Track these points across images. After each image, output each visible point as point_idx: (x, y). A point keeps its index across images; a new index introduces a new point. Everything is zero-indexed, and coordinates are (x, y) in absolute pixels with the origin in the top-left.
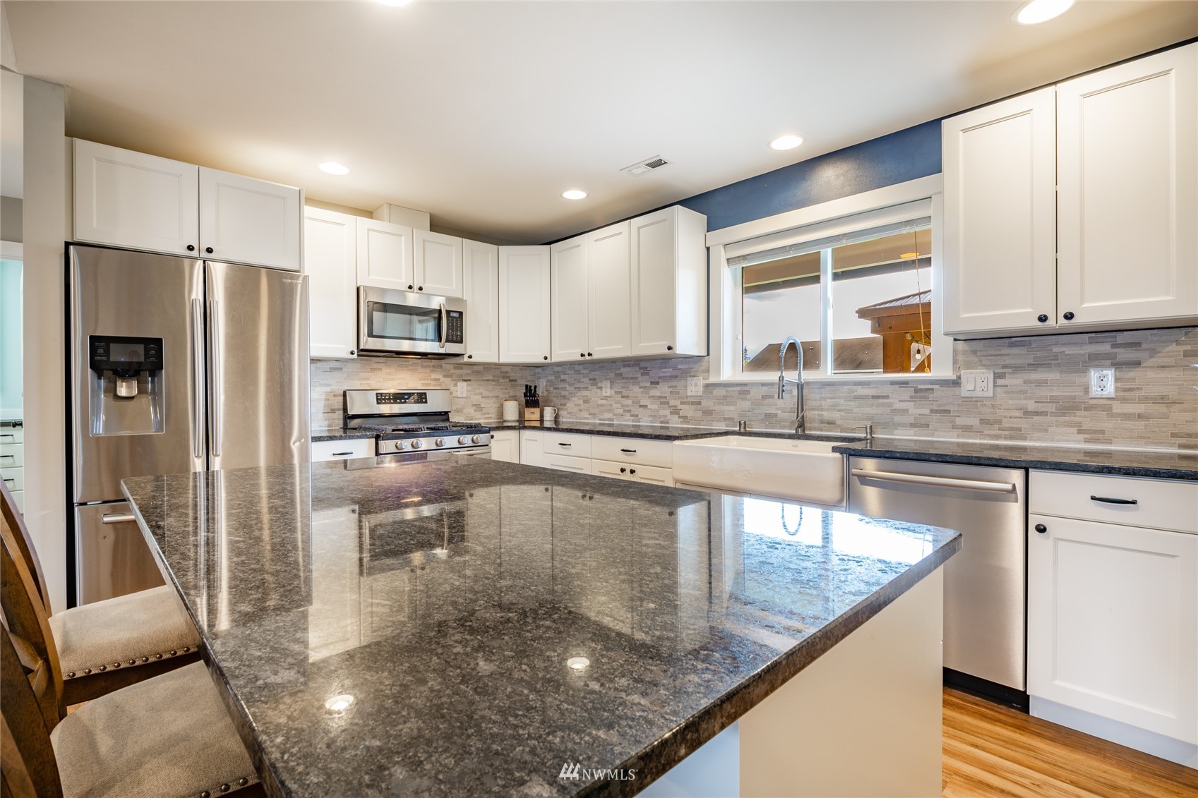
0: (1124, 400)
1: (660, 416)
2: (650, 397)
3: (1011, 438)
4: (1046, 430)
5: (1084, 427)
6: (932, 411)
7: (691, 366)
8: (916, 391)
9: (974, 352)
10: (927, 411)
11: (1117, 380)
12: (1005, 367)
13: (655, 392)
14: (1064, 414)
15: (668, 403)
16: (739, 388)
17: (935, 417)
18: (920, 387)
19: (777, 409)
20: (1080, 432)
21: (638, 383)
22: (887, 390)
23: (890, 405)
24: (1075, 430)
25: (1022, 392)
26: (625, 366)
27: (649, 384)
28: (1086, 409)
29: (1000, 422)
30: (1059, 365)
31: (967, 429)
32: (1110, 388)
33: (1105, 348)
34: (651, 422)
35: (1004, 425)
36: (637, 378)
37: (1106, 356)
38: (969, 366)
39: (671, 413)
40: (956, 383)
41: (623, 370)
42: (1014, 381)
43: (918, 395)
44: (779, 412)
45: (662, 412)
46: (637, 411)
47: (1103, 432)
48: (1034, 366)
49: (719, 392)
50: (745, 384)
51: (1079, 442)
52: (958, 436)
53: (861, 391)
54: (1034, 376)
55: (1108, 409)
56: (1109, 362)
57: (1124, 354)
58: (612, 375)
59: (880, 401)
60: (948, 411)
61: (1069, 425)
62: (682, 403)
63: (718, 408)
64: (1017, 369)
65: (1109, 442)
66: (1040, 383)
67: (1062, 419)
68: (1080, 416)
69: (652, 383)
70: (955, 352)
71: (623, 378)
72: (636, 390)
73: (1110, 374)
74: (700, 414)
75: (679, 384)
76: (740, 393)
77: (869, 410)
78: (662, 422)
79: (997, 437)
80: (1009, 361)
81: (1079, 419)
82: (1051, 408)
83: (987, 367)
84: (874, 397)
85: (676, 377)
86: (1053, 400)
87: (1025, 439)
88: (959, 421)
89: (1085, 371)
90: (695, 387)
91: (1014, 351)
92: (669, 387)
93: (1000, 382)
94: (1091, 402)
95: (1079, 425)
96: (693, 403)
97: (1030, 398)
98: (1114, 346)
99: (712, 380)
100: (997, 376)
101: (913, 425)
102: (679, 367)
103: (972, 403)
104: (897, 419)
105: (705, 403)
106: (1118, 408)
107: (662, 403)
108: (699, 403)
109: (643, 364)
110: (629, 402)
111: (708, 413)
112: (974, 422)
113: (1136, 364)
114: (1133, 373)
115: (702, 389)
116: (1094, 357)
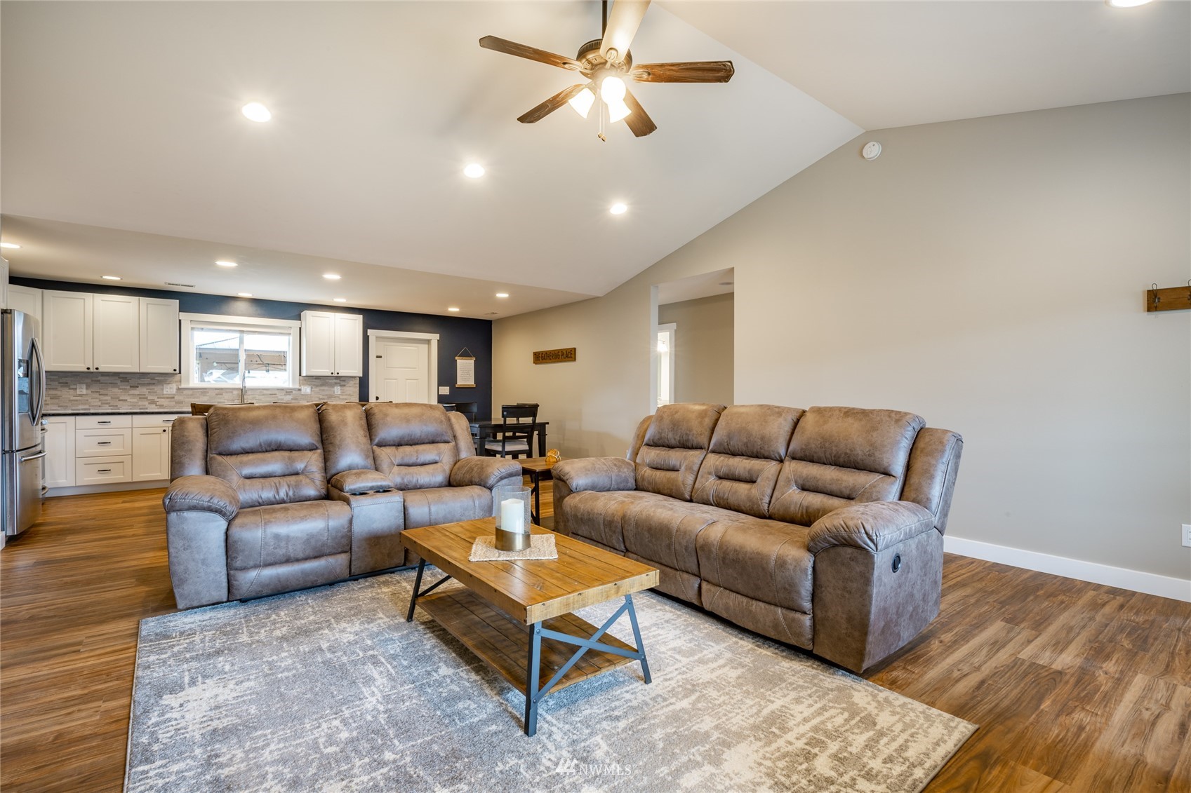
0: (342, 395)
1: (140, 406)
6: (292, 399)
7: (166, 378)
8: (286, 392)
9: (305, 380)
10: (290, 399)
11: (341, 389)
13: (136, 392)
15: (147, 398)
21: (118, 387)
22: (276, 392)
23: (277, 397)
25: (318, 393)
27: (129, 387)
30: (328, 385)
32: (339, 393)
33: (338, 381)
34: (131, 409)
36: (116, 383)
37: (339, 383)
38: (304, 384)
39: (149, 403)
40: (300, 390)
41: (100, 378)
42: (316, 389)
45: (140, 403)
46: (115, 403)
48: (322, 385)
49: (185, 392)
50: (206, 389)
53: (265, 392)
54: (322, 388)
55: (339, 397)
56: (339, 385)
57: (342, 383)
58: (90, 381)
59: (273, 396)
60: (297, 399)
62: (158, 398)
63: (186, 400)
64: (317, 386)
66: (323, 390)
68: (332, 400)
69: (131, 387)
70: (300, 380)
71: (102, 383)
72: (116, 390)
73: (339, 388)
74: (174, 403)
75: (157, 388)
76: (202, 393)
77: (269, 399)
78: (140, 409)
80: (315, 384)
82: (325, 397)
83: (309, 385)
84: (270, 394)
85: (154, 384)
86: (326, 395)
89: (333, 387)
90: (170, 389)
91: (317, 380)
92: (147, 389)
93: (313, 390)
94: (335, 396)
96: (167, 398)
97: (320, 395)
98: (340, 381)
99: (183, 386)
100: (312, 388)
102: (156, 378)
103: (305, 396)
105: (177, 398)
106: (341, 397)
107: (140, 398)
108: (174, 398)
109: (121, 376)
110: (108, 398)
111: (179, 402)
113: (344, 386)
114: (344, 388)
115: (175, 390)
116: (336, 383)
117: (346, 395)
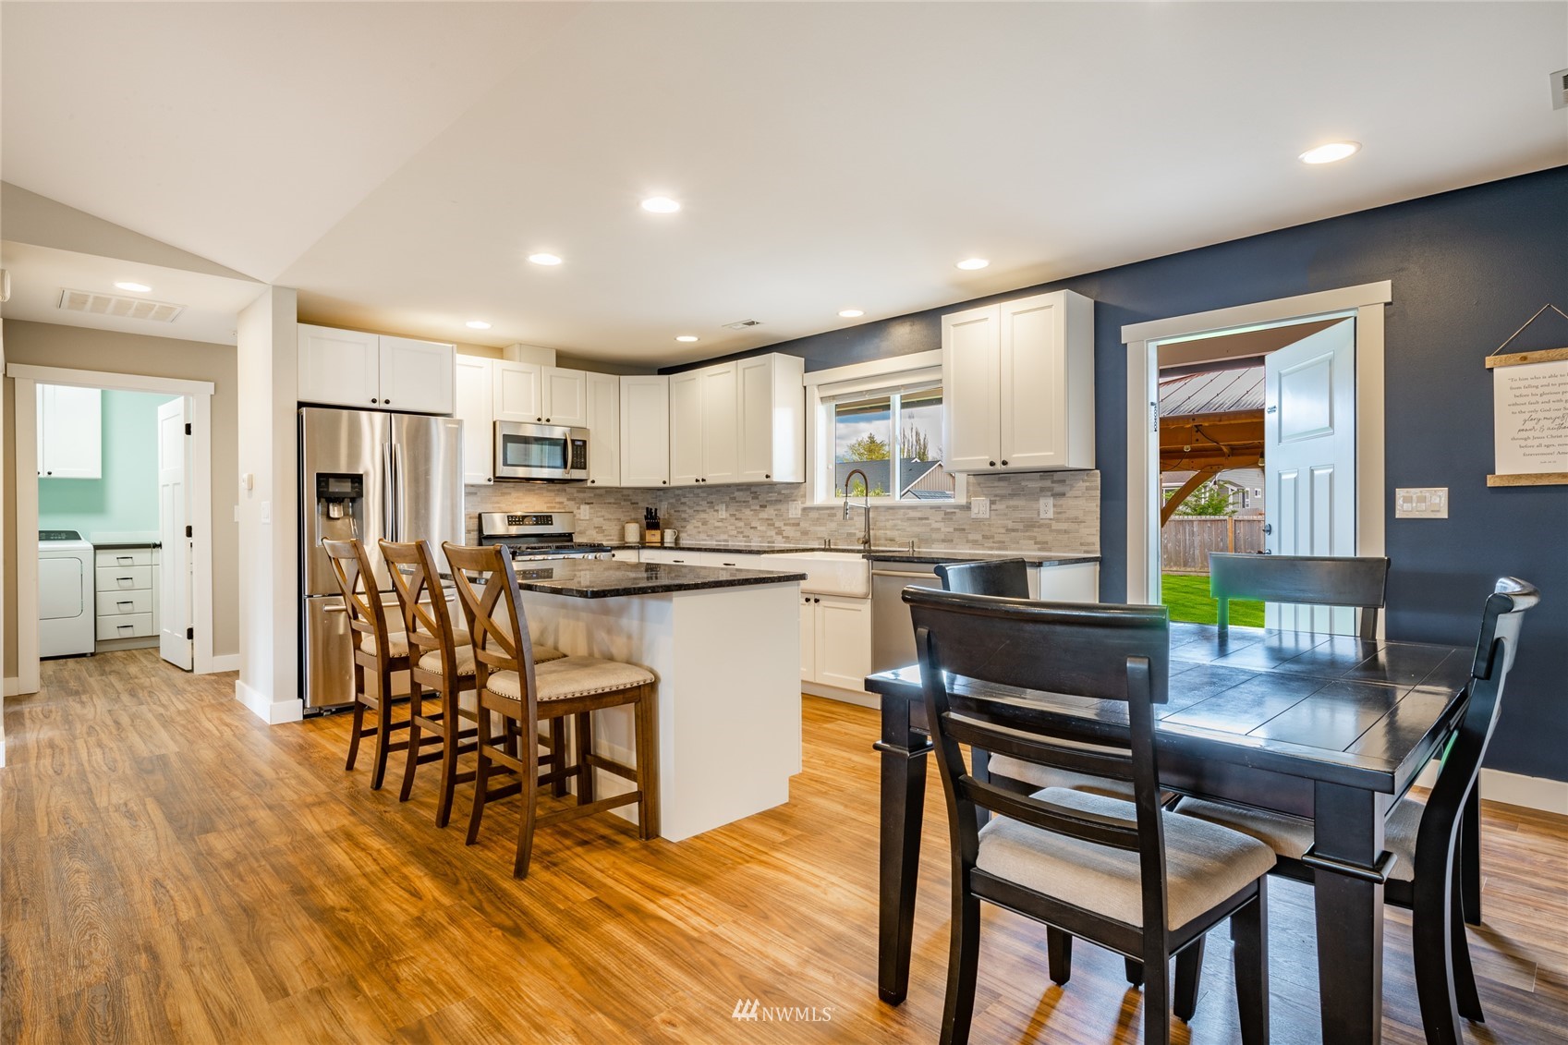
0: (1057, 520)
1: (767, 537)
2: (759, 519)
3: (999, 549)
4: (1018, 543)
5: (1038, 540)
6: (955, 529)
7: (792, 491)
8: (946, 514)
9: (979, 484)
10: (951, 530)
11: (1054, 506)
12: (996, 496)
13: (764, 515)
14: (1027, 531)
15: (773, 525)
16: (828, 512)
17: (957, 533)
18: (948, 510)
19: (856, 529)
20: (1036, 543)
21: (749, 507)
22: (928, 513)
23: (930, 524)
24: (1032, 542)
25: (1006, 515)
26: (738, 490)
27: (758, 508)
28: (1039, 527)
29: (993, 537)
30: (1024, 495)
31: (975, 542)
32: (1051, 515)
33: (1048, 483)
34: (760, 542)
35: (996, 539)
36: (748, 502)
37: (1050, 489)
38: (975, 494)
39: (776, 534)
40: (968, 507)
41: (737, 495)
42: (1000, 506)
43: (947, 516)
44: (857, 532)
45: (769, 533)
46: (748, 532)
47: (1046, 543)
48: (1012, 496)
49: (813, 515)
50: (832, 508)
51: (1034, 550)
52: (970, 549)
53: (912, 514)
54: (1011, 503)
55: (1049, 526)
56: (1050, 493)
57: (1058, 488)
58: (727, 499)
59: (924, 521)
60: (964, 530)
61: (1030, 538)
62: (785, 525)
63: (812, 528)
64: (1003, 497)
65: (1050, 550)
66: (1015, 508)
67: (1027, 534)
68: (1036, 532)
69: (761, 506)
70: (968, 483)
71: (737, 502)
72: (748, 512)
73: (1050, 501)
74: (799, 534)
75: (782, 507)
76: (827, 515)
77: (917, 530)
78: (769, 542)
79: (992, 549)
80: (998, 492)
81: (1035, 534)
82: (1020, 526)
83: (986, 495)
84: (921, 519)
85: (781, 501)
86: (1022, 520)
87: (1006, 549)
88: (971, 537)
89: (1038, 500)
90: (794, 510)
91: (1002, 484)
92: (775, 510)
93: (993, 507)
94: (1042, 522)
95: (1035, 538)
96: (794, 525)
97: (1009, 519)
98: (1053, 482)
99: (808, 504)
100: (992, 503)
101: (944, 541)
102: (783, 492)
103: (977, 522)
104: (935, 536)
105: (803, 524)
106: (1054, 526)
107: (769, 525)
108: (798, 525)
109: (753, 489)
110: (741, 524)
111: (805, 533)
112: (978, 537)
113: (1063, 495)
114: (1062, 501)
115: (800, 512)
116: (1042, 490)
117: (1067, 520)
